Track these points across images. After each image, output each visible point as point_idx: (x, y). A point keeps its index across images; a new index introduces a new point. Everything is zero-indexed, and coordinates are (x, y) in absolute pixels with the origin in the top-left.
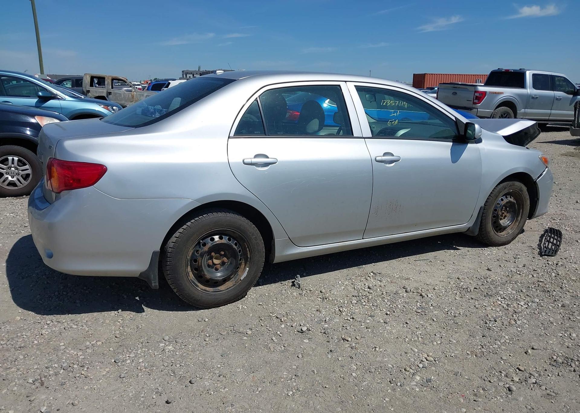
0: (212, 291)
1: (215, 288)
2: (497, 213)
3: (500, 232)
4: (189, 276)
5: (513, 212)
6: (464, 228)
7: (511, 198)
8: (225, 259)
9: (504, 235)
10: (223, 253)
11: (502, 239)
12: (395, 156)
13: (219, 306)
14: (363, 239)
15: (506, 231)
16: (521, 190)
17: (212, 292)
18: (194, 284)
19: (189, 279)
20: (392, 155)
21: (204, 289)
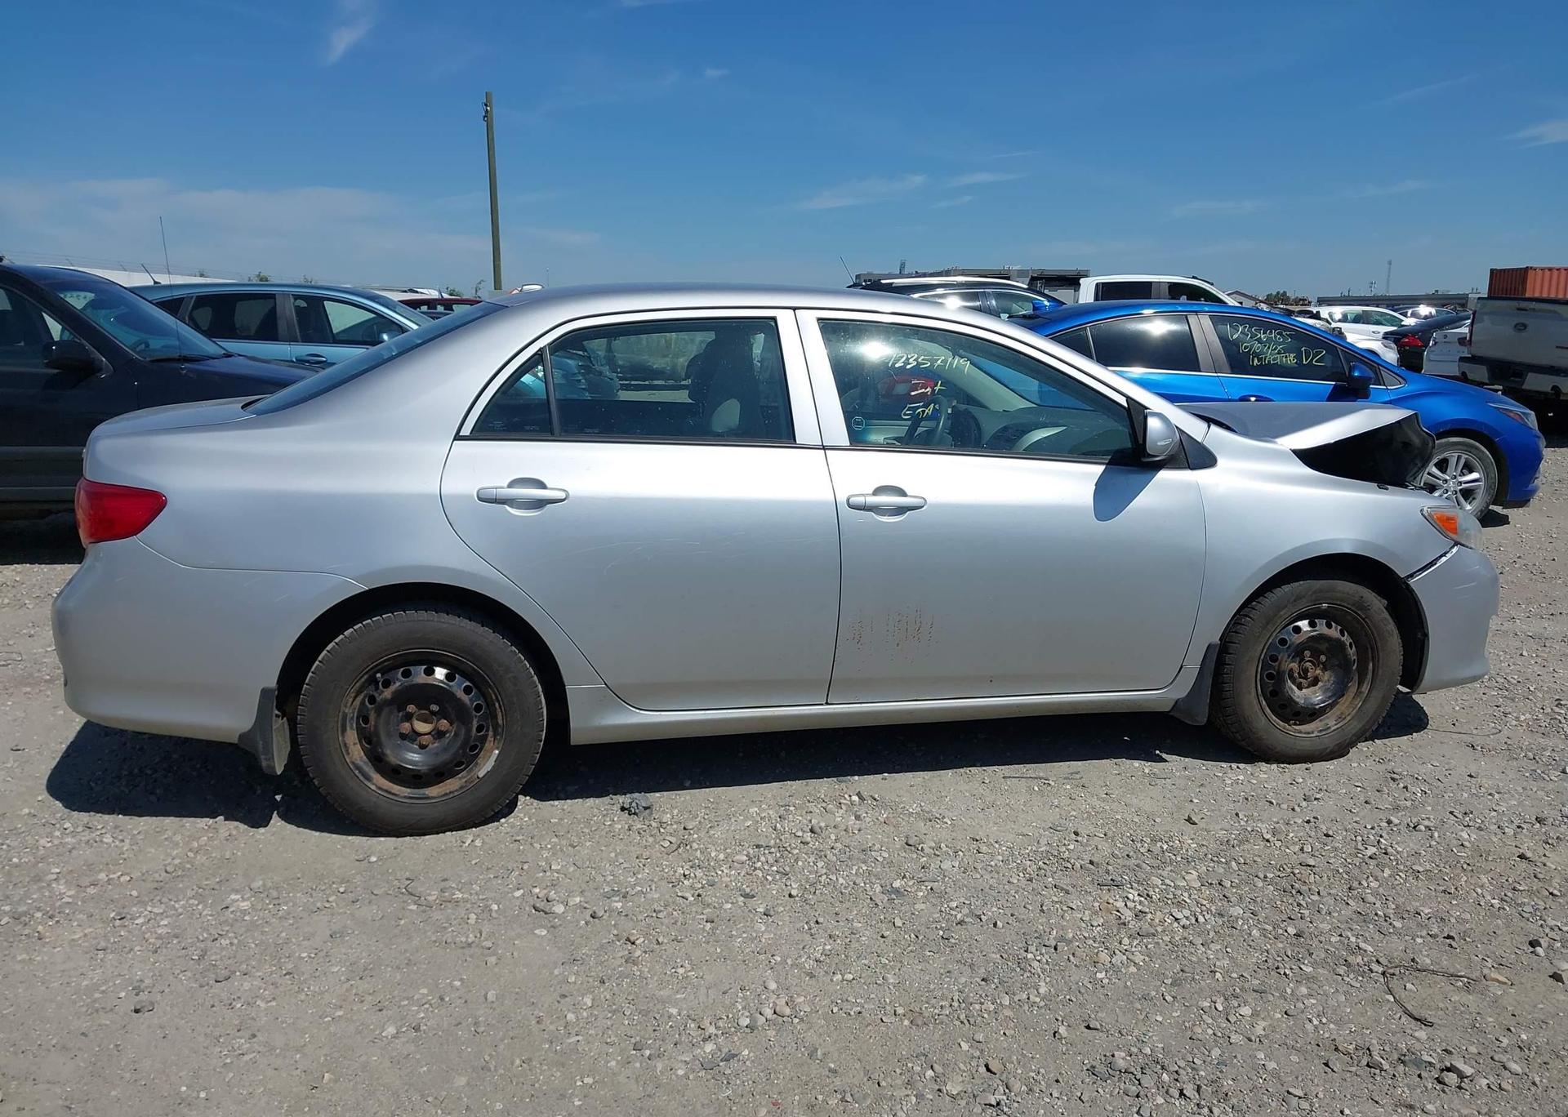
0: (406, 794)
1: (416, 791)
2: (1276, 668)
3: (1295, 724)
4: (348, 754)
5: (1341, 668)
6: (1155, 700)
7: (1329, 626)
8: (444, 724)
9: (1309, 733)
10: (435, 708)
11: (1297, 742)
12: (911, 496)
13: (425, 835)
14: (827, 703)
15: (1320, 721)
16: (1362, 606)
17: (405, 797)
18: (360, 772)
19: (348, 761)
20: (902, 493)
21: (385, 788)
